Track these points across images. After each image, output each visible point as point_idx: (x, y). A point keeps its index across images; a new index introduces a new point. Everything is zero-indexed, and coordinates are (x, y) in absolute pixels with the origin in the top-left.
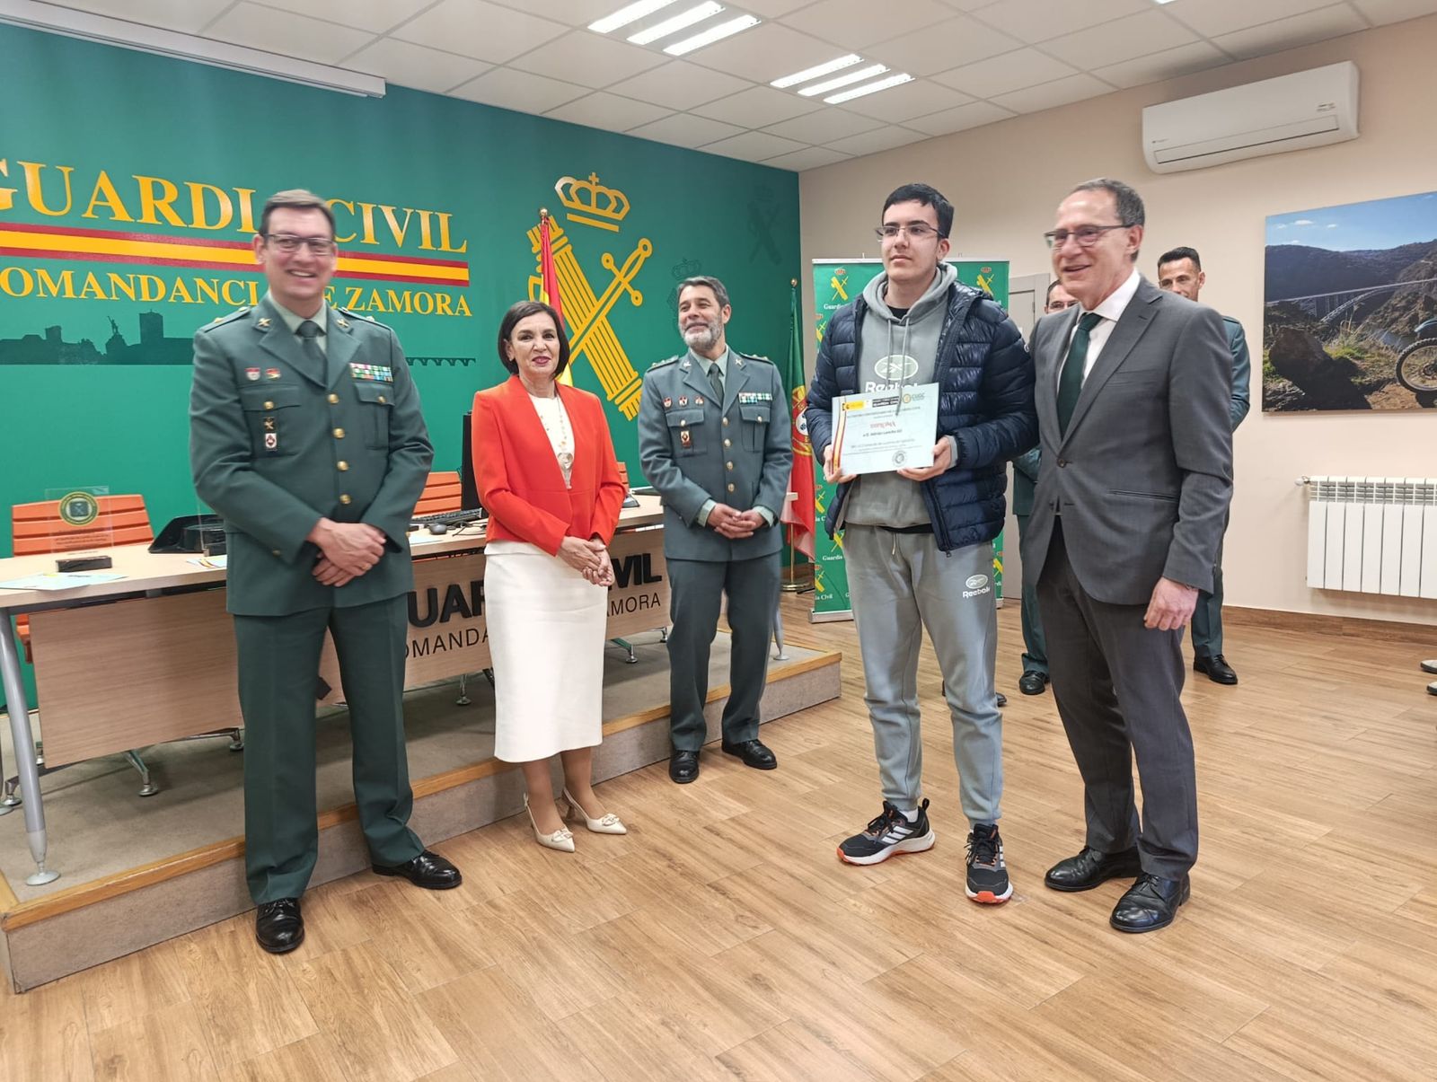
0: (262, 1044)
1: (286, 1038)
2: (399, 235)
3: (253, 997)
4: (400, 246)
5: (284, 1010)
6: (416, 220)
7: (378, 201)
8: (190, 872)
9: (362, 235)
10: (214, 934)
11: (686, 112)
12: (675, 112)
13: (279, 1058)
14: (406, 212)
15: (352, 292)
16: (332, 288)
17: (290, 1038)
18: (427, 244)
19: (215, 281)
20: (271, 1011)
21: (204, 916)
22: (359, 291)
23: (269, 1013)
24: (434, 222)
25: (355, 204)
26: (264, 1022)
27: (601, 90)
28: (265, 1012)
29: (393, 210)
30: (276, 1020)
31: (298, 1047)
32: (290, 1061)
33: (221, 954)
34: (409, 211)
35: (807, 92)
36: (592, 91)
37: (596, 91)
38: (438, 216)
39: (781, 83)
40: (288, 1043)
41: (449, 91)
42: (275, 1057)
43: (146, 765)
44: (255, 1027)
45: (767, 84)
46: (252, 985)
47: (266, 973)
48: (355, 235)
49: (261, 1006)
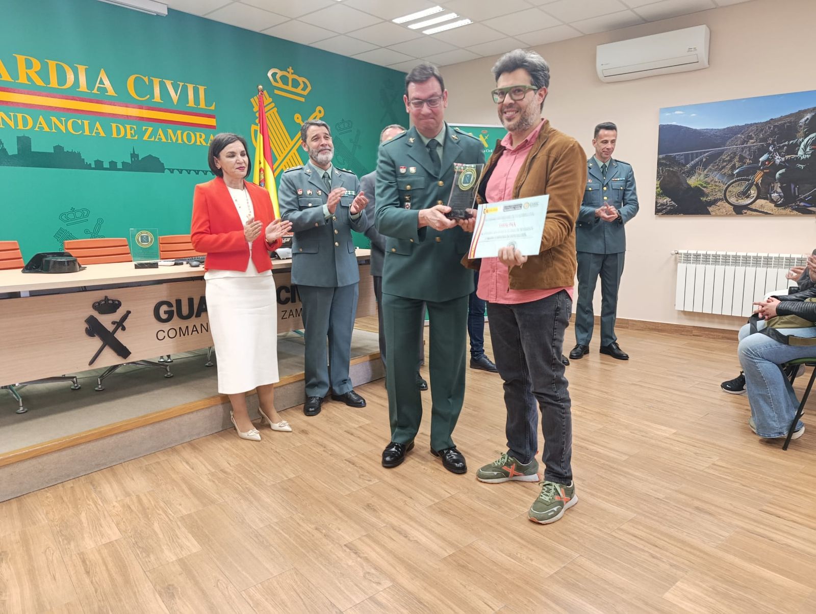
0: (89, 544)
1: (103, 540)
2: (174, 97)
3: (84, 520)
4: (175, 104)
5: (101, 526)
6: (185, 89)
7: (163, 76)
8: (47, 454)
9: (152, 96)
10: (61, 488)
11: (344, 34)
12: (337, 34)
13: (99, 551)
14: (179, 84)
15: (146, 130)
16: (135, 127)
17: (104, 541)
18: (191, 103)
19: (63, 119)
20: (94, 527)
21: (55, 479)
22: (150, 129)
23: (93, 529)
24: (196, 92)
25: (149, 79)
26: (90, 533)
27: (295, 19)
28: (91, 528)
29: (172, 83)
30: (97, 531)
31: (110, 545)
32: (105, 552)
33: (65, 499)
34: (181, 84)
35: (414, 27)
36: (289, 19)
37: (292, 19)
38: (198, 88)
39: (398, 21)
40: (104, 543)
41: (206, 15)
42: (96, 550)
43: (21, 397)
44: (85, 535)
45: (390, 21)
46: (83, 514)
47: (91, 508)
48: (149, 96)
49: (88, 524)
